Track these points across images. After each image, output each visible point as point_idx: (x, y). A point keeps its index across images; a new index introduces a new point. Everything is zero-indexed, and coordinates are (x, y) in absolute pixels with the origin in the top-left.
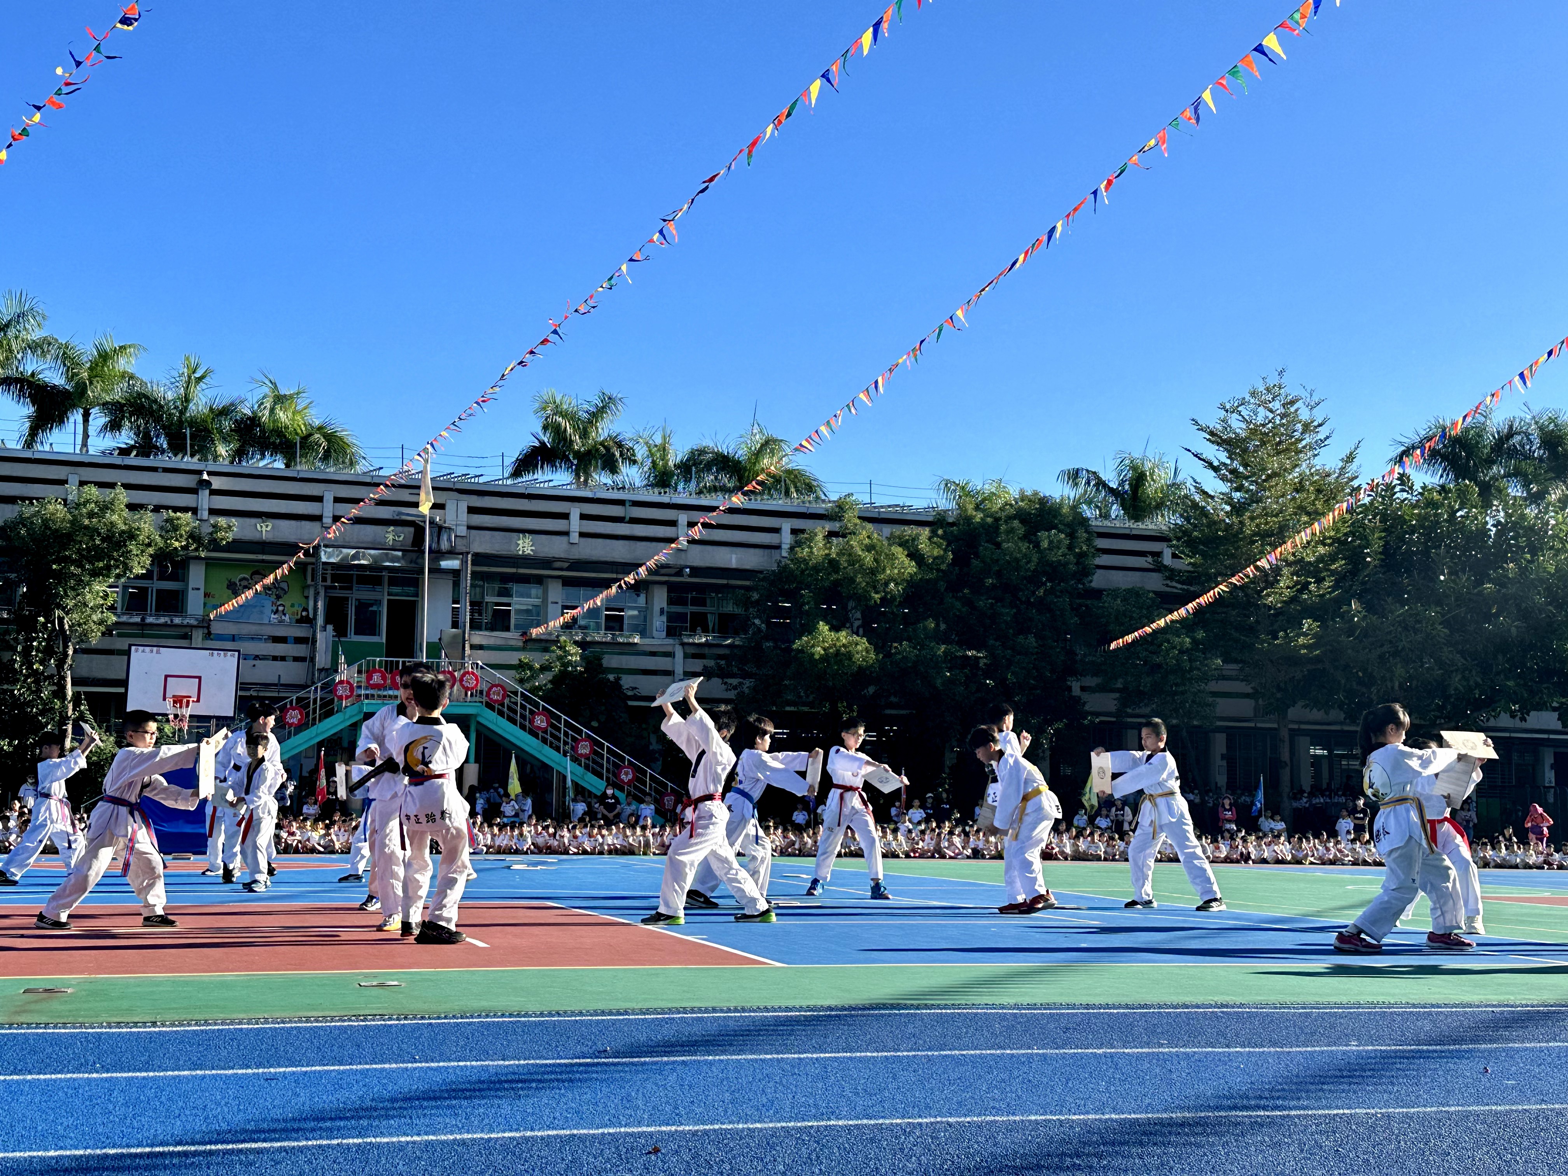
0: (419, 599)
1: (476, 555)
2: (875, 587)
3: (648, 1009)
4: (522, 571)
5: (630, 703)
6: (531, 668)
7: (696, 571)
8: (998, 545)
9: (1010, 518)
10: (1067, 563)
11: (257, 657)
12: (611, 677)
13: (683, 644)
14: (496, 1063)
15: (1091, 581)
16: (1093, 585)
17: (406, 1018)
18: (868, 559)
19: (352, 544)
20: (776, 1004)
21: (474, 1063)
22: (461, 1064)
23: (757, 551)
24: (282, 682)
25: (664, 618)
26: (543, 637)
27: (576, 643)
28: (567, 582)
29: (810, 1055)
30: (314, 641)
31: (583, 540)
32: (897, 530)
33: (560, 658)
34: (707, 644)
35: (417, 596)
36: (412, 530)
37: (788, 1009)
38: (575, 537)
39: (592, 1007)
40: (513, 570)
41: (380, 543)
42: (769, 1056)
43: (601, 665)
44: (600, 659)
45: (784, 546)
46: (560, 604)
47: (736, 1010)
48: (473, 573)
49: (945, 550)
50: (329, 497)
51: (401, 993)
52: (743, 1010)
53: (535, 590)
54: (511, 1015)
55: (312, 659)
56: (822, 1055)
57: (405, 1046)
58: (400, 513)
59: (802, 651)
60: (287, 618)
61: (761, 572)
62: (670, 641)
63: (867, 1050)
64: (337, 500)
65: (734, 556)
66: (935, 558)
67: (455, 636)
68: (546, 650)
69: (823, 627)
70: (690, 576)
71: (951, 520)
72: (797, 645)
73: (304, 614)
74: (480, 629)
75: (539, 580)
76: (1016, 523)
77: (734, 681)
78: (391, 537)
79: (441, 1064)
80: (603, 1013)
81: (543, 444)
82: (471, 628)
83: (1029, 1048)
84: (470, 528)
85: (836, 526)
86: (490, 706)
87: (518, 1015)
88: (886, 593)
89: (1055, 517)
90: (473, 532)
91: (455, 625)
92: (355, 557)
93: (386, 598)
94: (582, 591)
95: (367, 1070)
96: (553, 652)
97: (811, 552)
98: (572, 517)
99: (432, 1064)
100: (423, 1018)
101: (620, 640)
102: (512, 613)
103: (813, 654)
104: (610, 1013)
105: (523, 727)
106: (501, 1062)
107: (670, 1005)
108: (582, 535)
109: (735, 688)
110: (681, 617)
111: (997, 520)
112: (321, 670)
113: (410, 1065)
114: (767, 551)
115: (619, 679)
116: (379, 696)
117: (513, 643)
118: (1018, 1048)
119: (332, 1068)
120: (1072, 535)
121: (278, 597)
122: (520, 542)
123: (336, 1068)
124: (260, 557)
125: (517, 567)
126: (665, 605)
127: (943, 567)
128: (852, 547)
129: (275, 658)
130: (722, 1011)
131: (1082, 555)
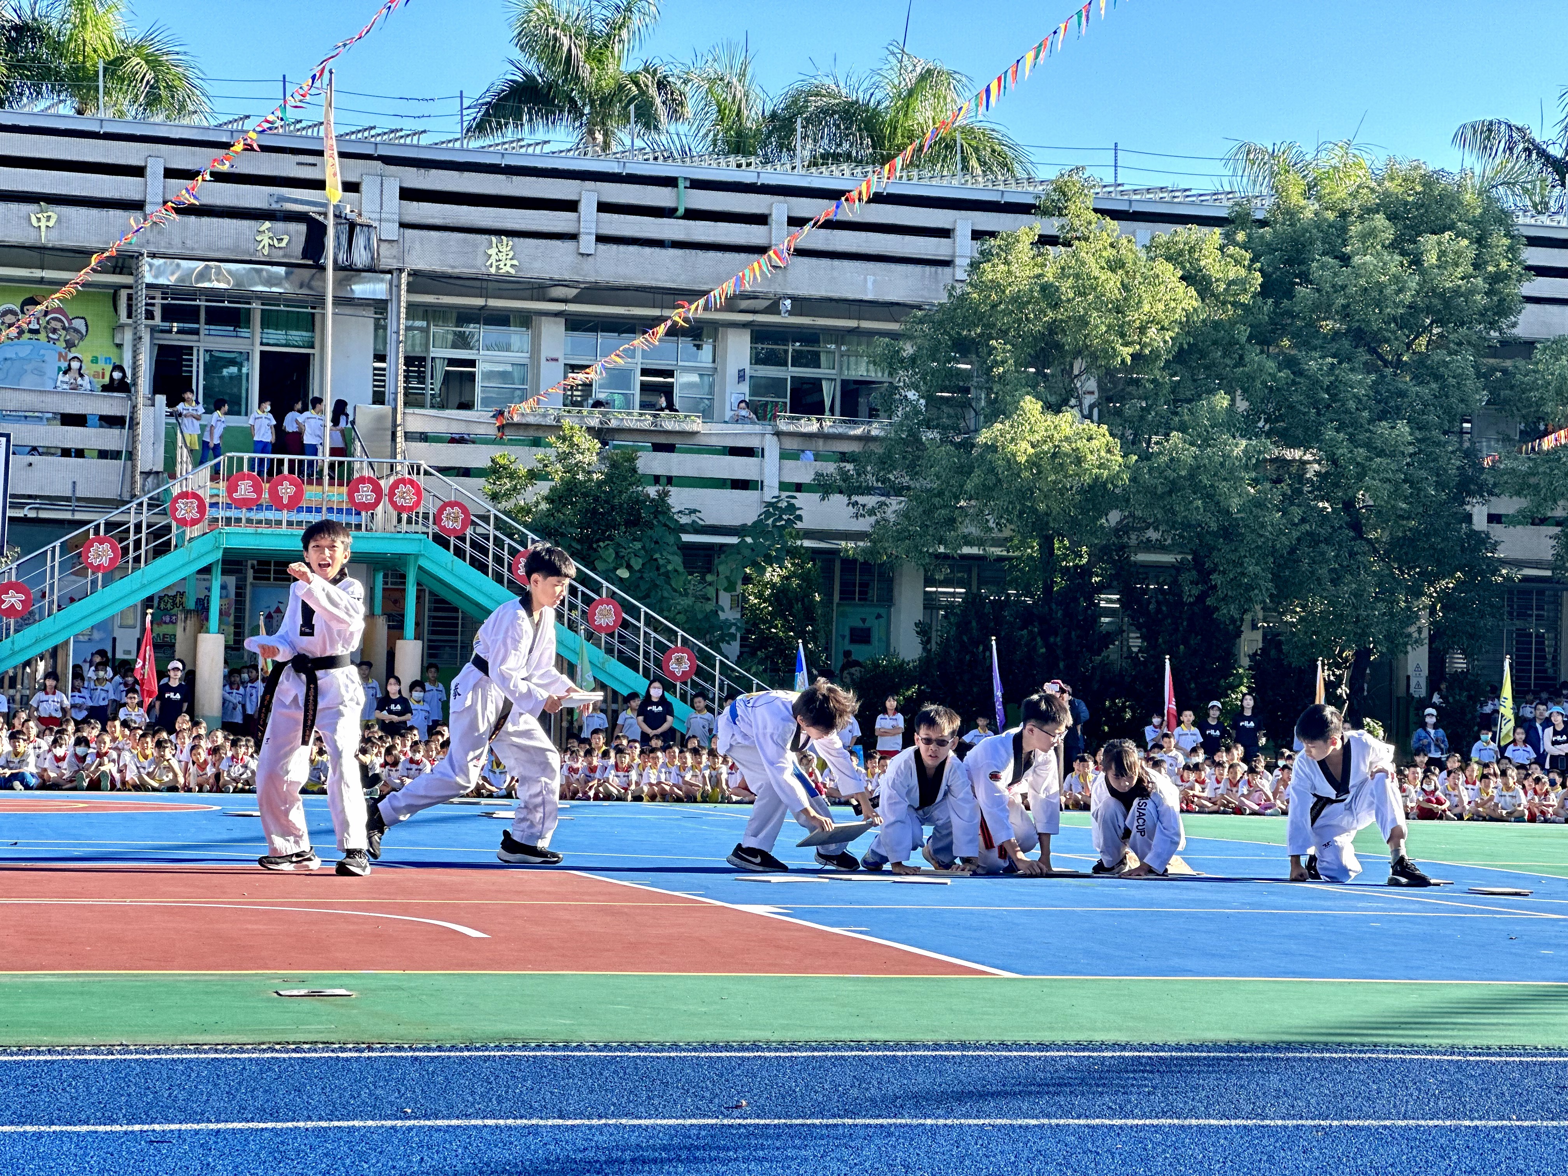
0: (316, 351)
1: (414, 274)
2: (1122, 335)
3: (793, 1043)
4: (493, 303)
5: (686, 538)
6: (512, 476)
7: (802, 305)
8: (1345, 260)
9: (1368, 211)
10: (1472, 292)
11: (34, 450)
12: (652, 491)
13: (778, 434)
14: (550, 1122)
15: (1514, 325)
16: (1516, 331)
17: (370, 1049)
18: (1111, 283)
19: (199, 253)
20: (1020, 1037)
21: (510, 1122)
22: (490, 1122)
23: (910, 268)
24: (79, 494)
25: (745, 388)
26: (531, 420)
27: (590, 429)
28: (575, 324)
29: (1107, 1122)
30: (134, 424)
31: (602, 247)
32: (1163, 232)
33: (563, 457)
34: (821, 435)
35: (313, 347)
36: (302, 228)
37: (1042, 1046)
38: (587, 243)
39: (695, 1035)
40: (479, 302)
41: (247, 252)
42: (1034, 1122)
43: (634, 470)
44: (632, 460)
45: (958, 261)
46: (562, 362)
47: (950, 1046)
48: (410, 306)
49: (1249, 268)
50: (155, 169)
51: (354, 1007)
52: (964, 1046)
53: (517, 337)
54: (553, 1047)
55: (131, 455)
56: (1130, 1122)
57: (379, 1092)
58: (282, 199)
59: (992, 448)
60: (85, 383)
61: (919, 308)
62: (758, 428)
63: (1208, 1116)
64: (170, 173)
65: (870, 279)
66: (1230, 283)
67: (380, 418)
68: (536, 443)
69: (1031, 405)
70: (791, 313)
71: (1259, 215)
72: (984, 437)
73: (117, 375)
74: (422, 406)
75: (526, 319)
76: (1380, 220)
77: (870, 501)
78: (266, 241)
79: (454, 1122)
80: (715, 1047)
81: (529, 77)
82: (406, 404)
83: (1502, 1118)
84: (403, 225)
85: (1051, 226)
86: (441, 540)
87: (566, 1048)
88: (1143, 346)
89: (1450, 208)
90: (409, 232)
91: (379, 398)
92: (203, 275)
93: (258, 349)
94: (602, 338)
95: (325, 1129)
96: (550, 445)
97: (1009, 272)
98: (582, 207)
99: (439, 1122)
100: (399, 1049)
101: (669, 425)
102: (478, 378)
103: (1014, 455)
104: (728, 1047)
105: (499, 578)
106: (560, 1122)
107: (832, 1037)
108: (601, 239)
109: (872, 512)
110: (775, 386)
111: (1344, 214)
112: (147, 474)
113: (399, 1123)
114: (927, 269)
115: (667, 494)
116: (249, 521)
117: (481, 430)
118: (1480, 1118)
119: (262, 1125)
120: (1480, 241)
121: (70, 345)
122: (493, 251)
123: (270, 1125)
124: (38, 273)
125: (487, 297)
126: (746, 363)
127: (1245, 299)
128: (1083, 263)
129: (66, 453)
130: (926, 1047)
131: (1499, 277)
